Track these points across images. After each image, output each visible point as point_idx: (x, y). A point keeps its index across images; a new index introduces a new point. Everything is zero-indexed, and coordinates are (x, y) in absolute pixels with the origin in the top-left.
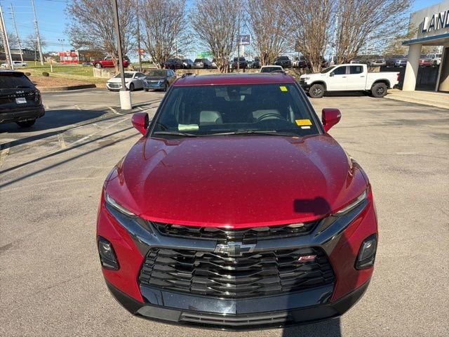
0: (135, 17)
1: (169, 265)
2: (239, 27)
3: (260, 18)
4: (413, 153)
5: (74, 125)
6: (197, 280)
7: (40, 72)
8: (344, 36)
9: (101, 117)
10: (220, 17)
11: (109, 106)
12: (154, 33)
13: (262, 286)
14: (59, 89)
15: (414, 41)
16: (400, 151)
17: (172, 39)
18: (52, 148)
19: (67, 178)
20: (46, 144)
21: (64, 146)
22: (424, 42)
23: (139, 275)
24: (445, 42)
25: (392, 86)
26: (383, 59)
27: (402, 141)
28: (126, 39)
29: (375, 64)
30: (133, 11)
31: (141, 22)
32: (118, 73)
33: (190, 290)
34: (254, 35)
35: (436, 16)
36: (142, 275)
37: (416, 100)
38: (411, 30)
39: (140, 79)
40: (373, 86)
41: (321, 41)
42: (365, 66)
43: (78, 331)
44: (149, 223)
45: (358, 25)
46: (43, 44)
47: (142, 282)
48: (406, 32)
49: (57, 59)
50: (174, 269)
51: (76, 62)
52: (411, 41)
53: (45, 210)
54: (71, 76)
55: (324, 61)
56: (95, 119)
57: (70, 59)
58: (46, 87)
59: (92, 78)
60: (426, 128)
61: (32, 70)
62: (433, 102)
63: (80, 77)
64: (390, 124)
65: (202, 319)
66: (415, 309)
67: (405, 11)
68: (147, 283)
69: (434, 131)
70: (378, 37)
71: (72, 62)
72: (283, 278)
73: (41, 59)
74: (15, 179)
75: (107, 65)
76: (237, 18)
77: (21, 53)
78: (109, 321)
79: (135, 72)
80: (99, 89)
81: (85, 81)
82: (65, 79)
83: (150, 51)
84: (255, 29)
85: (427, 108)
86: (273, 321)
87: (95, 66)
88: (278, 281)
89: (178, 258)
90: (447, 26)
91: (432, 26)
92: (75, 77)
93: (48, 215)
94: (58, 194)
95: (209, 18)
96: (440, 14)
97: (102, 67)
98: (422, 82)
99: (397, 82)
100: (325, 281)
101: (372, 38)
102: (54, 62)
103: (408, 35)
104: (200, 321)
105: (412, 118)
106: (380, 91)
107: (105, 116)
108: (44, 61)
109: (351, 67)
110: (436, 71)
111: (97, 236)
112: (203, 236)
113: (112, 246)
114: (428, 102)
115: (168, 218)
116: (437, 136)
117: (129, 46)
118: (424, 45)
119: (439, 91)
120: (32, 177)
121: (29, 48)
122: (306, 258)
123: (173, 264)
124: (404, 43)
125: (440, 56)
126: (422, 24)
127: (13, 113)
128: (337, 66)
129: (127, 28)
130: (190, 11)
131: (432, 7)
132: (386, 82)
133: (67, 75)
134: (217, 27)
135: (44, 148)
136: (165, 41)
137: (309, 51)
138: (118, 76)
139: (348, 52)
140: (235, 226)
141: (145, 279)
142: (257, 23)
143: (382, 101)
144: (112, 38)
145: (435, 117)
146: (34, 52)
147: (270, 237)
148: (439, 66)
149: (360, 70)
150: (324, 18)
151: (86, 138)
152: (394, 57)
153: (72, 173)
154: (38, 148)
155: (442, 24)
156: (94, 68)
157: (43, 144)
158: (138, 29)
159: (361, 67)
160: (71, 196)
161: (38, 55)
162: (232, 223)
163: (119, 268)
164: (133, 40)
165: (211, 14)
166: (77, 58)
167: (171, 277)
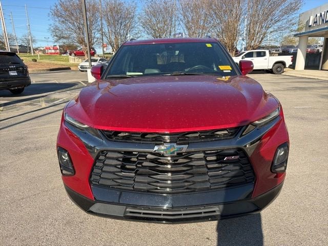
0: (100, 19)
1: (115, 166)
2: (175, 26)
3: (190, 19)
4: (307, 107)
5: (52, 93)
6: (138, 179)
7: (30, 59)
8: (252, 30)
9: (73, 87)
10: (161, 19)
11: (80, 81)
12: (114, 31)
13: (194, 183)
14: (43, 70)
15: (303, 33)
16: (297, 106)
17: (127, 34)
18: (35, 106)
19: (44, 125)
20: (30, 104)
21: (44, 105)
22: (310, 34)
23: (91, 176)
24: (326, 34)
25: (287, 66)
26: (280, 49)
27: (298, 100)
28: (93, 35)
29: (274, 52)
30: (98, 14)
31: (104, 22)
32: (87, 59)
33: (133, 187)
34: (186, 31)
35: (319, 15)
36: (94, 177)
37: (306, 75)
38: (300, 26)
39: (103, 63)
40: (273, 66)
41: (235, 35)
42: (267, 52)
43: (43, 230)
44: (98, 131)
45: (261, 23)
46: (33, 41)
47: (94, 183)
48: (297, 27)
49: (44, 51)
50: (120, 170)
51: (57, 53)
52: (300, 34)
53: (25, 147)
54: (53, 62)
55: (237, 51)
56: (69, 89)
57: (53, 51)
58: (34, 69)
59: (68, 63)
60: (315, 91)
61: (25, 58)
62: (318, 76)
63: (59, 62)
64: (288, 90)
65: (144, 214)
66: (319, 211)
67: (295, 12)
68: (97, 184)
69: (321, 93)
70: (276, 31)
71: (54, 53)
72: (211, 176)
73: (32, 51)
74: (5, 126)
75: (80, 54)
76: (173, 19)
77: (18, 48)
78: (68, 223)
79: (99, 58)
80: (73, 71)
81: (62, 65)
82: (48, 64)
83: (111, 43)
84: (187, 27)
85: (314, 80)
86: (203, 215)
87: (70, 54)
88: (207, 179)
89: (123, 159)
90: (326, 22)
91: (315, 22)
92: (56, 62)
93: (27, 150)
94: (36, 136)
95: (153, 19)
96: (321, 14)
97: (75, 55)
98: (309, 64)
99: (291, 63)
100: (246, 180)
101: (271, 32)
102: (41, 53)
103: (298, 30)
104: (142, 215)
105: (303, 86)
106: (279, 69)
107: (76, 86)
108: (34, 53)
109: (257, 52)
110: (319, 57)
111: (57, 147)
112: (143, 141)
113: (69, 155)
114: (314, 76)
115: (114, 126)
116: (323, 96)
117: (95, 40)
118: (310, 37)
119: (321, 70)
120: (18, 125)
121: (23, 44)
122: (230, 158)
123: (119, 165)
124: (295, 35)
125: (321, 46)
126: (308, 21)
127: (7, 82)
128: (247, 52)
129: (94, 27)
130: (139, 15)
131: (315, 9)
132: (283, 63)
133: (51, 61)
134: (159, 25)
135: (29, 106)
136: (121, 36)
137: (226, 42)
138: (87, 61)
139: (255, 42)
140: (170, 131)
141: (96, 180)
142: (188, 22)
143: (280, 76)
144: (83, 34)
145: (321, 85)
146: (27, 47)
147: (200, 141)
148: (321, 53)
149: (263, 54)
150: (236, 17)
151: (61, 100)
152: (288, 47)
153: (48, 122)
154: (25, 107)
155: (323, 20)
156: (70, 56)
157: (28, 105)
158: (102, 28)
159: (265, 53)
160: (46, 137)
161: (30, 49)
162: (168, 128)
163: (75, 174)
164: (98, 35)
165: (154, 16)
166: (58, 51)
167: (117, 177)
